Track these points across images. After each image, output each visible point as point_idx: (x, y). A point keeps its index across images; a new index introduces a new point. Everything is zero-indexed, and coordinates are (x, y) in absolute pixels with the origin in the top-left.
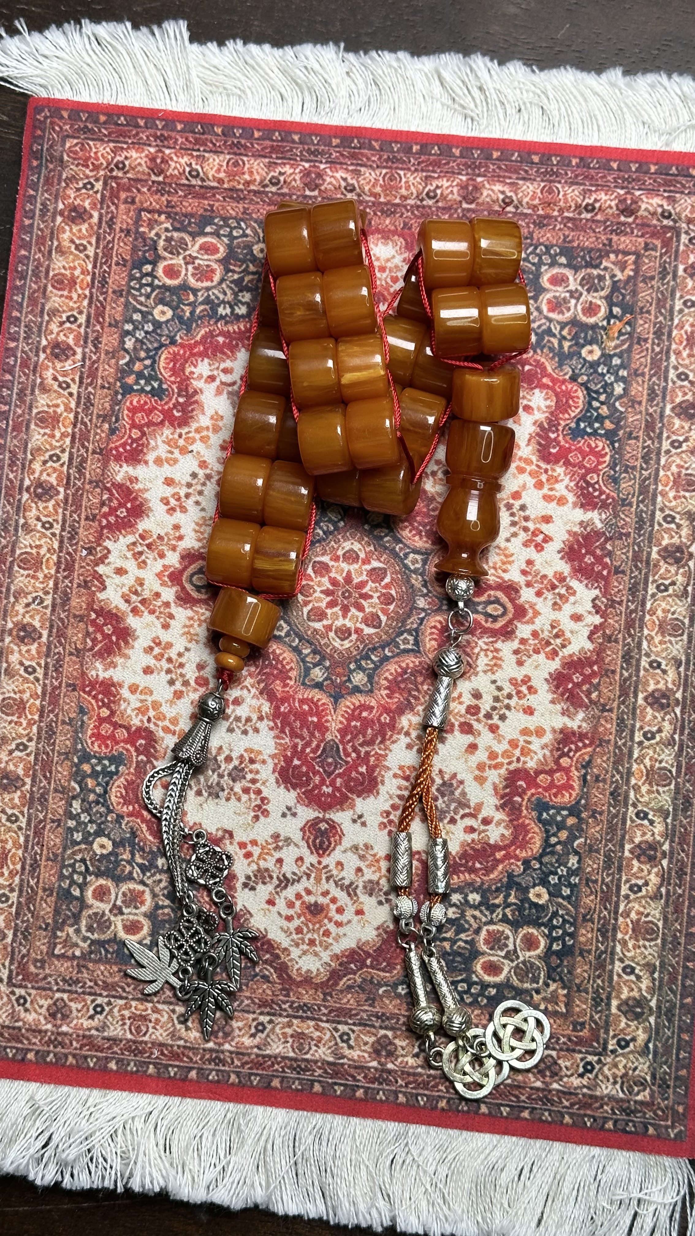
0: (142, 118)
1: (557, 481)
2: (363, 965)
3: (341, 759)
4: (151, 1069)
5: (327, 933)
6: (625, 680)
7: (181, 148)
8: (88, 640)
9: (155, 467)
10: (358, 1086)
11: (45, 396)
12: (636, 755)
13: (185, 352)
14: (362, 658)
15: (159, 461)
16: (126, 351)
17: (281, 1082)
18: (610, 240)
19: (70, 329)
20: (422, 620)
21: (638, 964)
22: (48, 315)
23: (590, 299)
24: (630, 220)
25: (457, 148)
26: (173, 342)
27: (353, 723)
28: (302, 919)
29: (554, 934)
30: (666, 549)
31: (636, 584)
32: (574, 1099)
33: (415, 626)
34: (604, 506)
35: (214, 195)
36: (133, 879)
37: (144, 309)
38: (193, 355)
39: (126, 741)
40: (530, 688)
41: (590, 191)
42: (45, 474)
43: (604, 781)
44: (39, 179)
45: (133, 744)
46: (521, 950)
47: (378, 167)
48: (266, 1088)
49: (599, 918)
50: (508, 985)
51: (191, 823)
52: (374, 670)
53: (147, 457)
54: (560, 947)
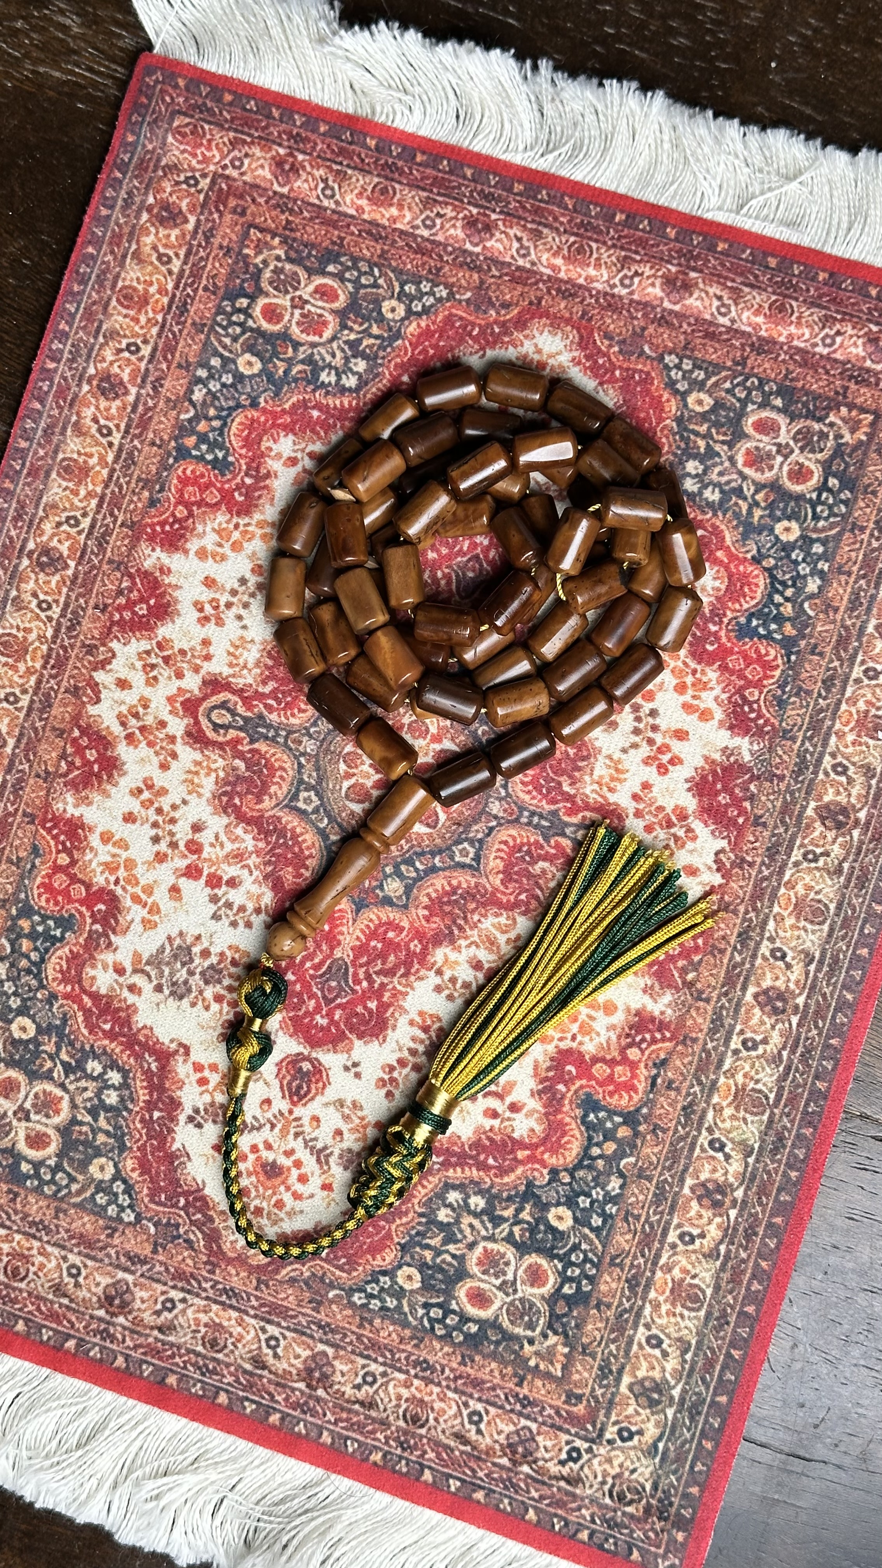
0: (278, 108)
1: (705, 688)
3: (347, 984)
4: (20, 1326)
5: (280, 1204)
6: (735, 966)
7: (319, 156)
8: (63, 763)
9: (196, 559)
10: (274, 1409)
11: (78, 440)
12: (726, 1066)
13: (267, 421)
14: (404, 862)
15: (202, 554)
16: (193, 403)
17: (179, 1381)
18: (846, 388)
19: (128, 360)
20: (491, 829)
21: (668, 1336)
22: (105, 337)
23: (801, 460)
25: (673, 227)
26: (254, 404)
27: (373, 943)
28: (253, 1179)
29: (569, 1273)
30: (827, 807)
31: (778, 844)
32: (546, 1491)
33: (480, 836)
34: (760, 733)
35: (348, 226)
36: (52, 1079)
37: (226, 354)
38: (274, 425)
39: (82, 902)
41: (835, 319)
42: (56, 539)
43: (678, 1089)
44: (130, 159)
45: (90, 908)
46: (523, 1282)
47: (565, 231)
48: (158, 1383)
49: (632, 1265)
50: (494, 1324)
51: (140, 1025)
52: (415, 880)
53: (188, 545)
54: (573, 1291)
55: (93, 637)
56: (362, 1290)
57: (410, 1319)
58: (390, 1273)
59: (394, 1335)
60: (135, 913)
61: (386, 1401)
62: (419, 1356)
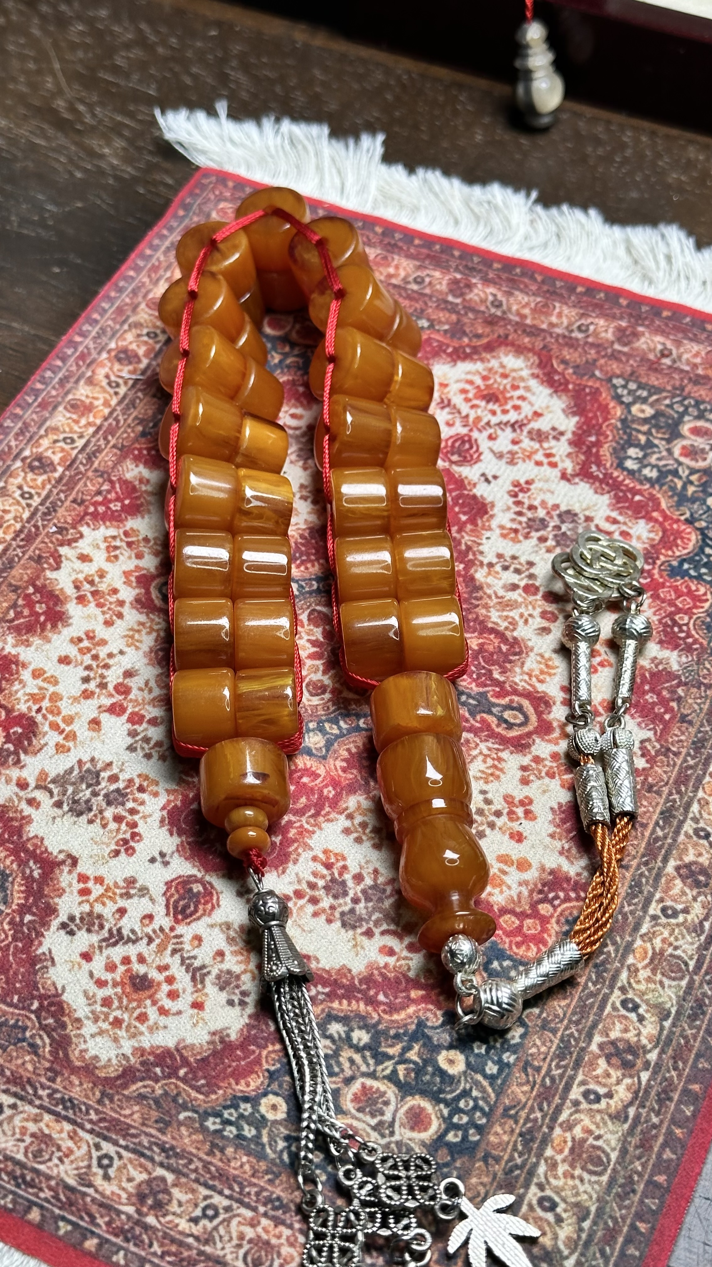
0: (309, 206)
2: (173, 1073)
5: (142, 1018)
6: (657, 839)
8: (12, 612)
10: (92, 1233)
11: (87, 388)
12: (644, 930)
14: (328, 721)
19: (145, 342)
21: (564, 1200)
25: (625, 299)
28: (119, 990)
29: (455, 1120)
34: (689, 649)
40: (527, 813)
42: (50, 451)
46: (402, 1125)
47: (534, 294)
49: (527, 1119)
51: (31, 835)
52: (337, 737)
54: (458, 1140)
55: (66, 522)
56: (218, 1115)
57: (268, 1150)
58: (254, 1101)
59: (247, 1167)
60: (52, 738)
61: (226, 1238)
62: (272, 1193)
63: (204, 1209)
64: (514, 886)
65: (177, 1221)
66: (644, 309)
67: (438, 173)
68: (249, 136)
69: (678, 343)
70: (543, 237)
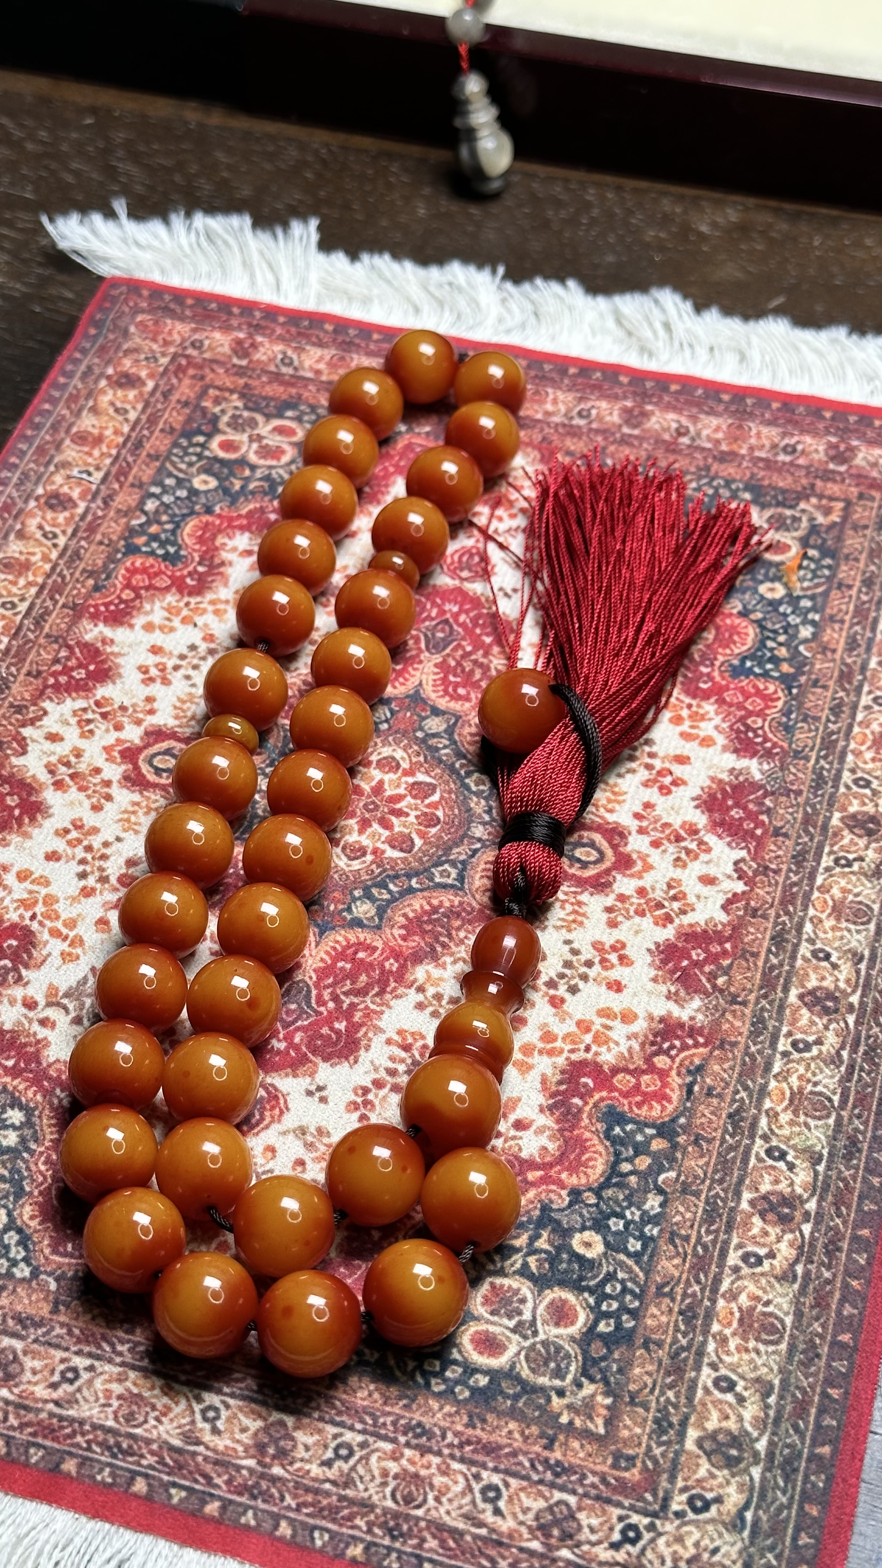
0: (238, 308)
1: (703, 718)
3: (309, 1006)
6: (772, 968)
7: (278, 338)
9: (142, 632)
10: (212, 1495)
11: (19, 543)
12: (776, 1069)
13: (221, 523)
14: (376, 885)
15: (149, 627)
16: (145, 513)
17: (80, 1466)
18: (813, 485)
19: (78, 483)
20: (475, 851)
21: (742, 1377)
23: (778, 537)
24: (843, 468)
25: (626, 377)
26: (209, 511)
27: (340, 964)
29: (604, 1307)
30: (853, 816)
31: (803, 852)
33: (463, 857)
34: (768, 755)
35: (306, 385)
37: (181, 475)
38: (229, 526)
40: (622, 959)
41: (792, 433)
43: (720, 1096)
44: (91, 346)
46: (545, 1322)
48: (50, 1470)
49: (685, 1295)
50: (511, 1374)
51: (52, 1059)
52: (389, 902)
53: (134, 621)
54: (611, 1329)
55: (23, 699)
59: (376, 1395)
60: (56, 947)
61: (367, 1478)
62: (411, 1419)
63: (336, 1450)
64: (622, 1041)
65: (307, 1467)
66: (649, 384)
67: (387, 257)
68: (156, 236)
69: (694, 419)
70: (518, 317)
